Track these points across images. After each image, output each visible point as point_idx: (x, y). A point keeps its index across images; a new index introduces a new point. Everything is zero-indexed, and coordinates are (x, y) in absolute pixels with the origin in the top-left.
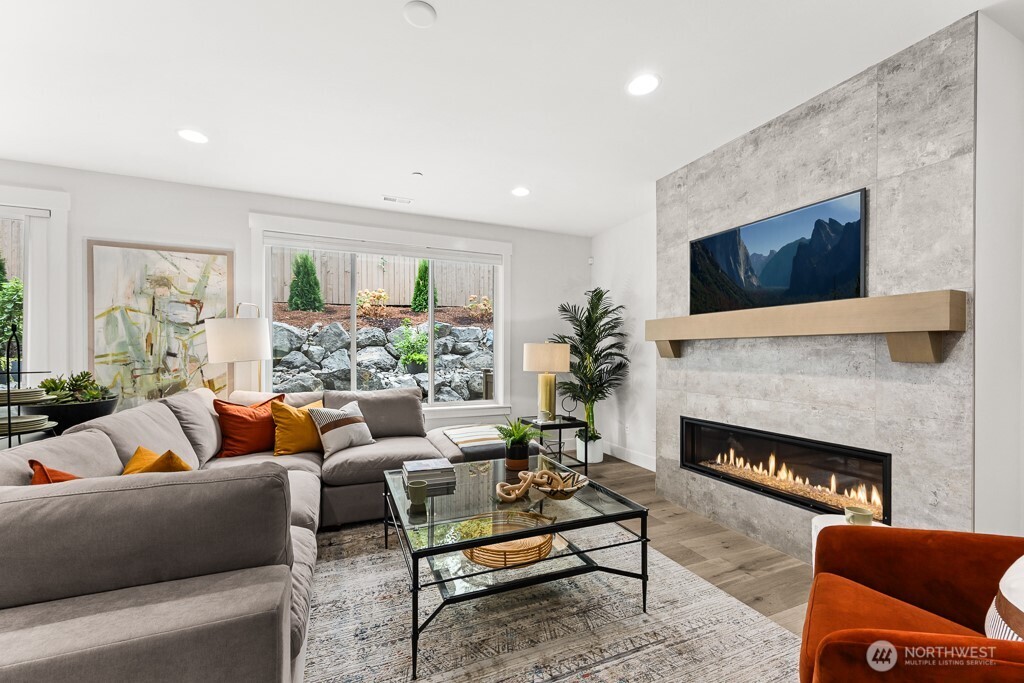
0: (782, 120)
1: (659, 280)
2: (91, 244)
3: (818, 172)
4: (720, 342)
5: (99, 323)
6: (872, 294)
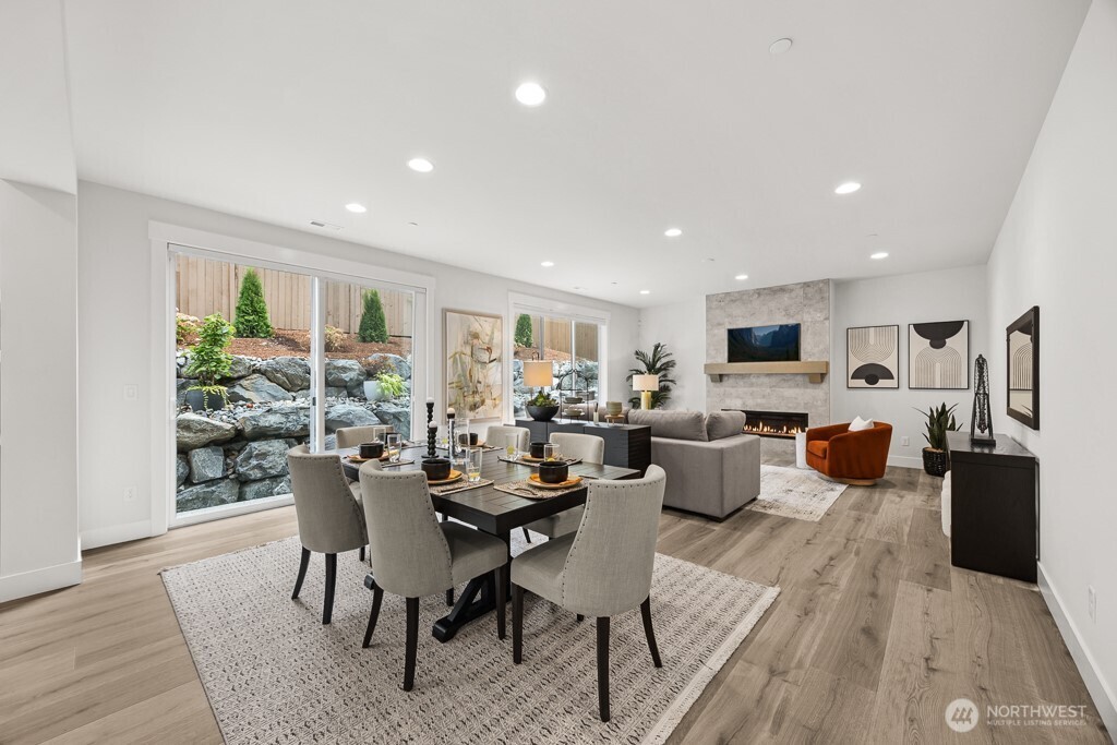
0: (770, 288)
1: (708, 344)
2: (445, 311)
3: (784, 313)
4: (742, 376)
5: (450, 362)
6: (802, 360)
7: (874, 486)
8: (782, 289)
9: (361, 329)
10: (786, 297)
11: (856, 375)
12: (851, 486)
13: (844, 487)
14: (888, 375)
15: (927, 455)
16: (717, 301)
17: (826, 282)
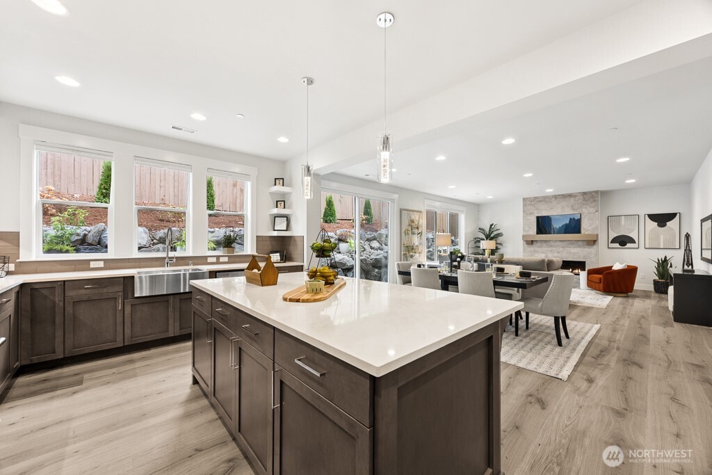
0: (562, 195)
1: (524, 224)
2: (401, 210)
3: (570, 208)
4: (546, 241)
6: (582, 233)
7: (627, 297)
8: (570, 196)
9: (324, 216)
10: (572, 199)
11: (614, 241)
12: (615, 296)
13: (611, 297)
14: (632, 241)
15: (655, 282)
16: (529, 202)
17: (597, 192)
